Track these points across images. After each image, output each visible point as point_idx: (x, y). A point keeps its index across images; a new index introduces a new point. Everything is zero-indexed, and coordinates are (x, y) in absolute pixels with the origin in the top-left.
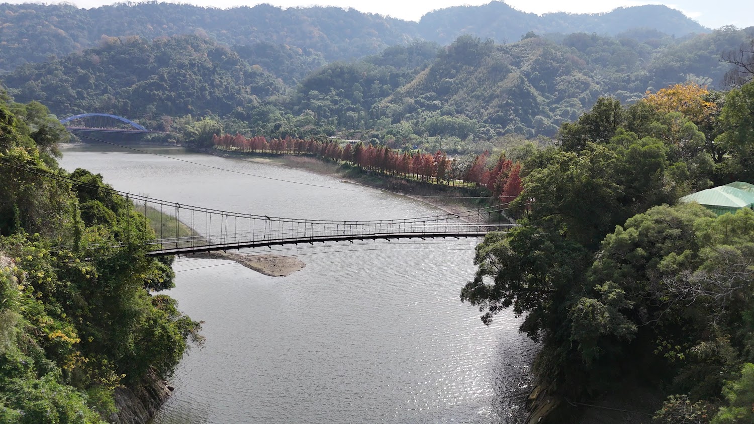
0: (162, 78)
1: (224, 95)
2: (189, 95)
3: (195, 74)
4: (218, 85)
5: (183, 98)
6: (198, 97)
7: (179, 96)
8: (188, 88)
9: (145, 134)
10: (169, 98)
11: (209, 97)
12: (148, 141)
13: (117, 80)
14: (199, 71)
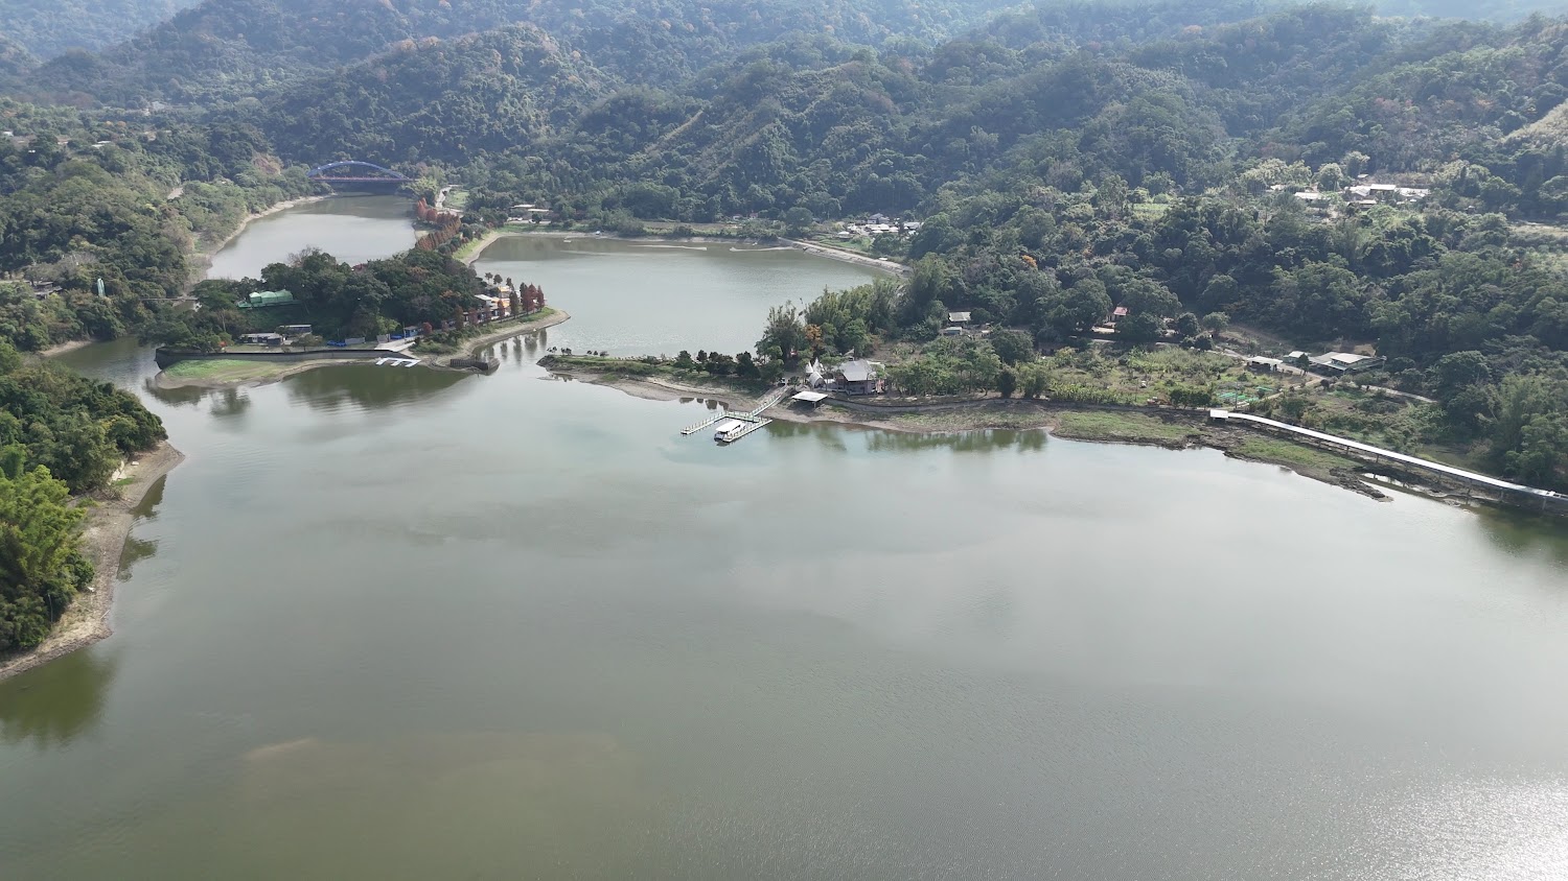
0: (434, 110)
1: (505, 129)
2: (462, 131)
3: (477, 100)
4: (501, 115)
5: (453, 135)
6: (472, 132)
7: (448, 132)
8: (460, 122)
9: (400, 182)
10: (437, 136)
11: (486, 132)
12: (402, 191)
13: (402, 103)
14: (483, 95)
